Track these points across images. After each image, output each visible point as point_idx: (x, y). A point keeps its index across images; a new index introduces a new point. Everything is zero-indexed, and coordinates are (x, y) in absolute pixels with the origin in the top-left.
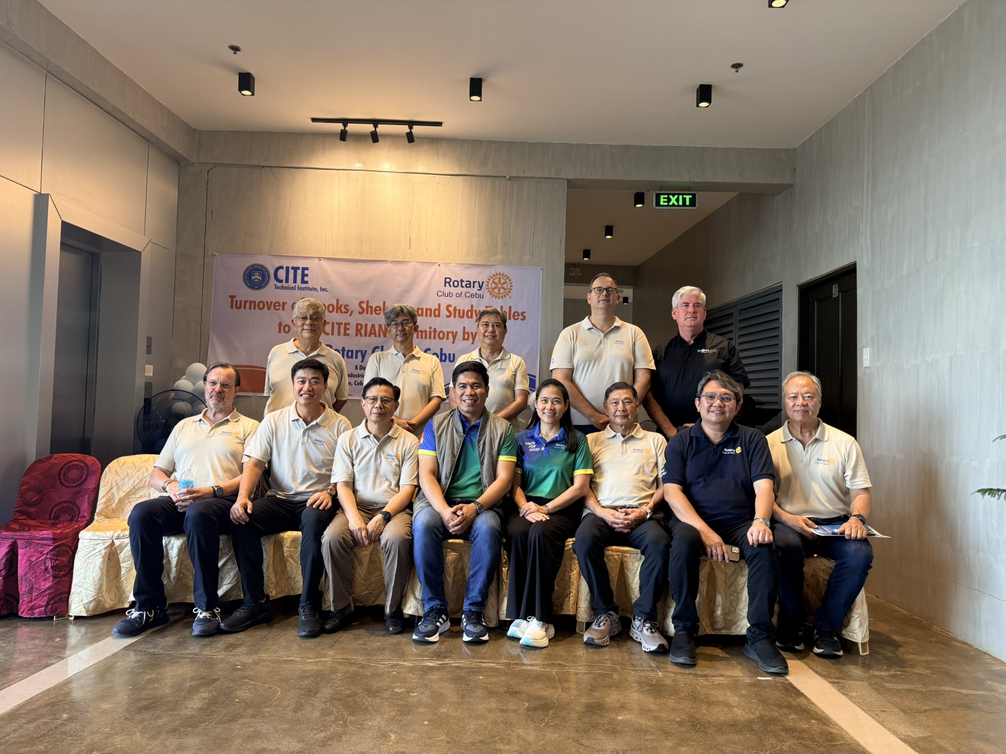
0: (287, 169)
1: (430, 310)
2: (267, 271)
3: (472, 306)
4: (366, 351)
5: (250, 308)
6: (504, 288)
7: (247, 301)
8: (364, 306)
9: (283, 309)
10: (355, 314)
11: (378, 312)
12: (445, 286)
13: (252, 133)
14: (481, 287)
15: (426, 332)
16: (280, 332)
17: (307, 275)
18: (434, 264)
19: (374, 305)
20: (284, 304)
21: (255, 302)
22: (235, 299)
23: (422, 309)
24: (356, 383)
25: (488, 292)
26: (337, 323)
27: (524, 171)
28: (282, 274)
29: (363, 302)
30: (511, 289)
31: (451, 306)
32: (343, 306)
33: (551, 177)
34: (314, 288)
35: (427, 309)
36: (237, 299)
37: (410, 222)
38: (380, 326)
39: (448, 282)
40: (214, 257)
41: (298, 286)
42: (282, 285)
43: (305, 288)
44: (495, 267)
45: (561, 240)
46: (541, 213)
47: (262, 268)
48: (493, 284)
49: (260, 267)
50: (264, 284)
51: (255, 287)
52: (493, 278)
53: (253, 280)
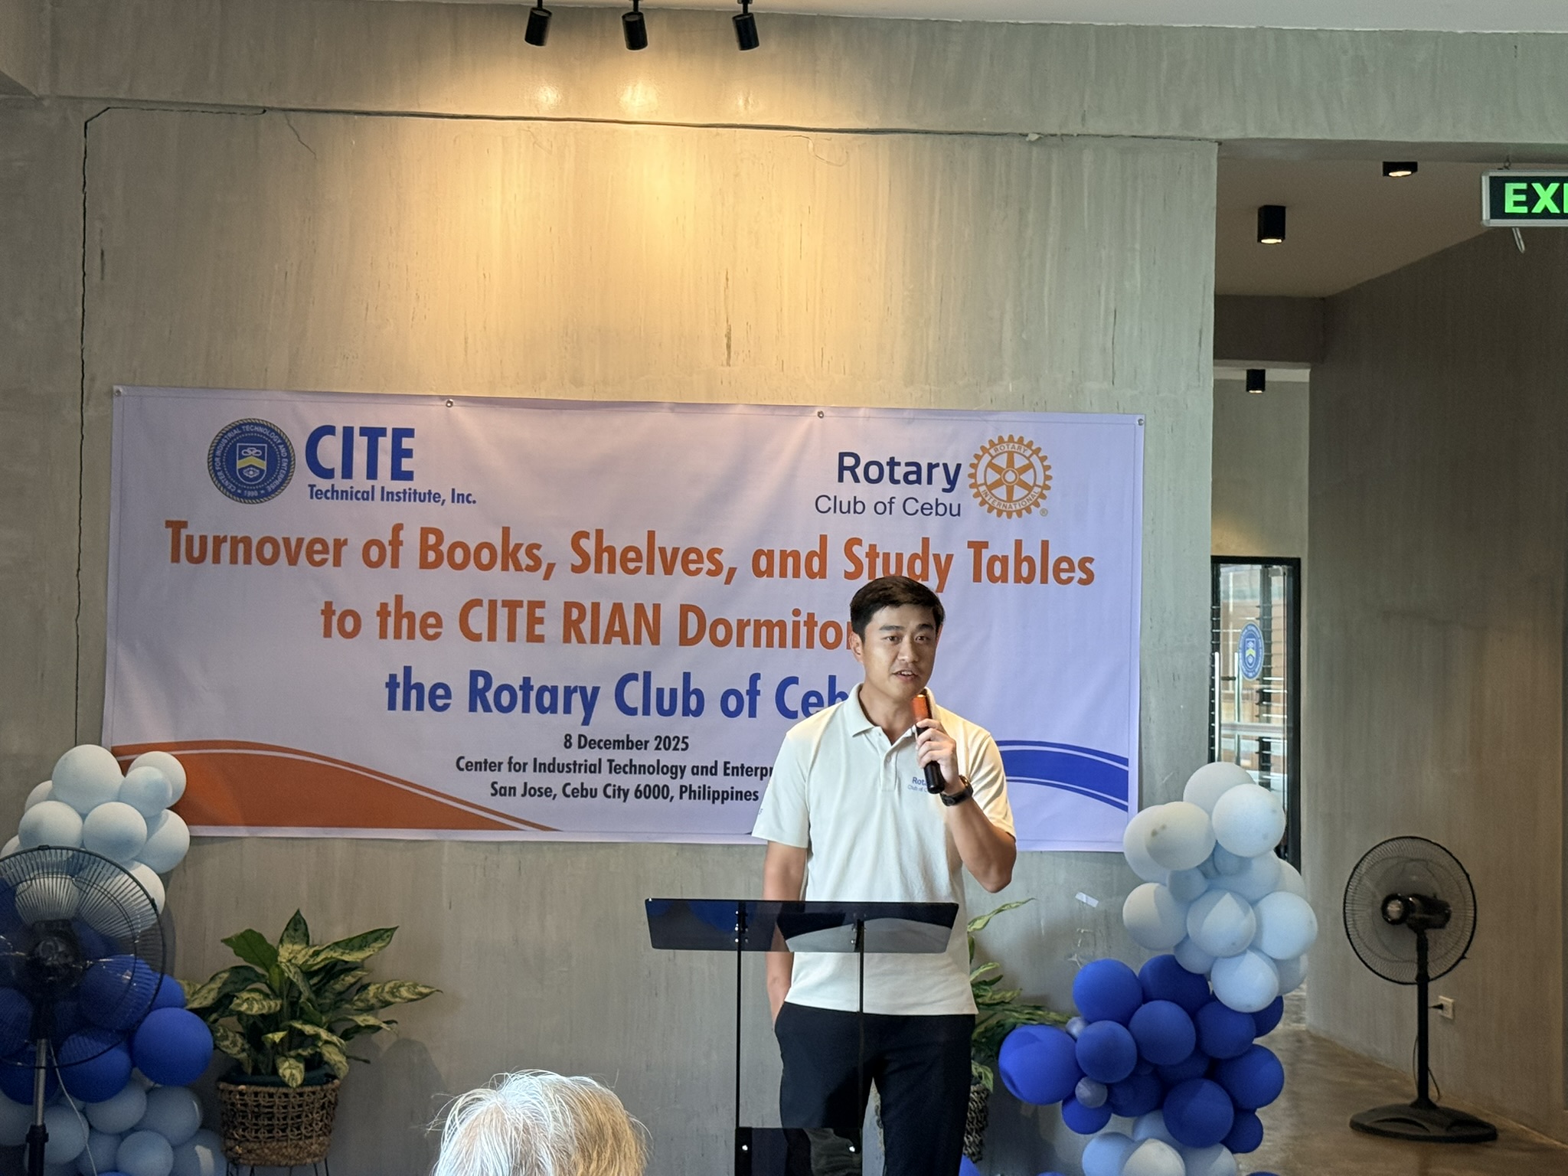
0: (340, 117)
1: (796, 555)
2: (284, 443)
3: (926, 542)
4: (596, 690)
5: (234, 560)
6: (1024, 485)
7: (225, 539)
8: (589, 545)
9: (337, 563)
10: (562, 572)
11: (631, 566)
12: (841, 479)
14: (952, 482)
15: (782, 624)
16: (327, 633)
17: (409, 453)
18: (804, 409)
19: (618, 542)
20: (339, 544)
21: (247, 541)
22: (184, 533)
23: (770, 555)
24: (569, 790)
25: (977, 495)
26: (505, 603)
27: (1083, 119)
28: (330, 451)
29: (585, 535)
30: (1048, 488)
31: (858, 542)
32: (523, 550)
33: (1168, 134)
34: (433, 492)
35: (783, 553)
36: (190, 533)
37: (727, 279)
38: (639, 609)
39: (847, 468)
40: (115, 400)
41: (383, 488)
42: (333, 486)
43: (405, 492)
44: (995, 417)
45: (1201, 332)
46: (1137, 246)
47: (267, 433)
48: (989, 470)
49: (261, 430)
50: (277, 483)
51: (250, 494)
52: (992, 451)
53: (241, 470)
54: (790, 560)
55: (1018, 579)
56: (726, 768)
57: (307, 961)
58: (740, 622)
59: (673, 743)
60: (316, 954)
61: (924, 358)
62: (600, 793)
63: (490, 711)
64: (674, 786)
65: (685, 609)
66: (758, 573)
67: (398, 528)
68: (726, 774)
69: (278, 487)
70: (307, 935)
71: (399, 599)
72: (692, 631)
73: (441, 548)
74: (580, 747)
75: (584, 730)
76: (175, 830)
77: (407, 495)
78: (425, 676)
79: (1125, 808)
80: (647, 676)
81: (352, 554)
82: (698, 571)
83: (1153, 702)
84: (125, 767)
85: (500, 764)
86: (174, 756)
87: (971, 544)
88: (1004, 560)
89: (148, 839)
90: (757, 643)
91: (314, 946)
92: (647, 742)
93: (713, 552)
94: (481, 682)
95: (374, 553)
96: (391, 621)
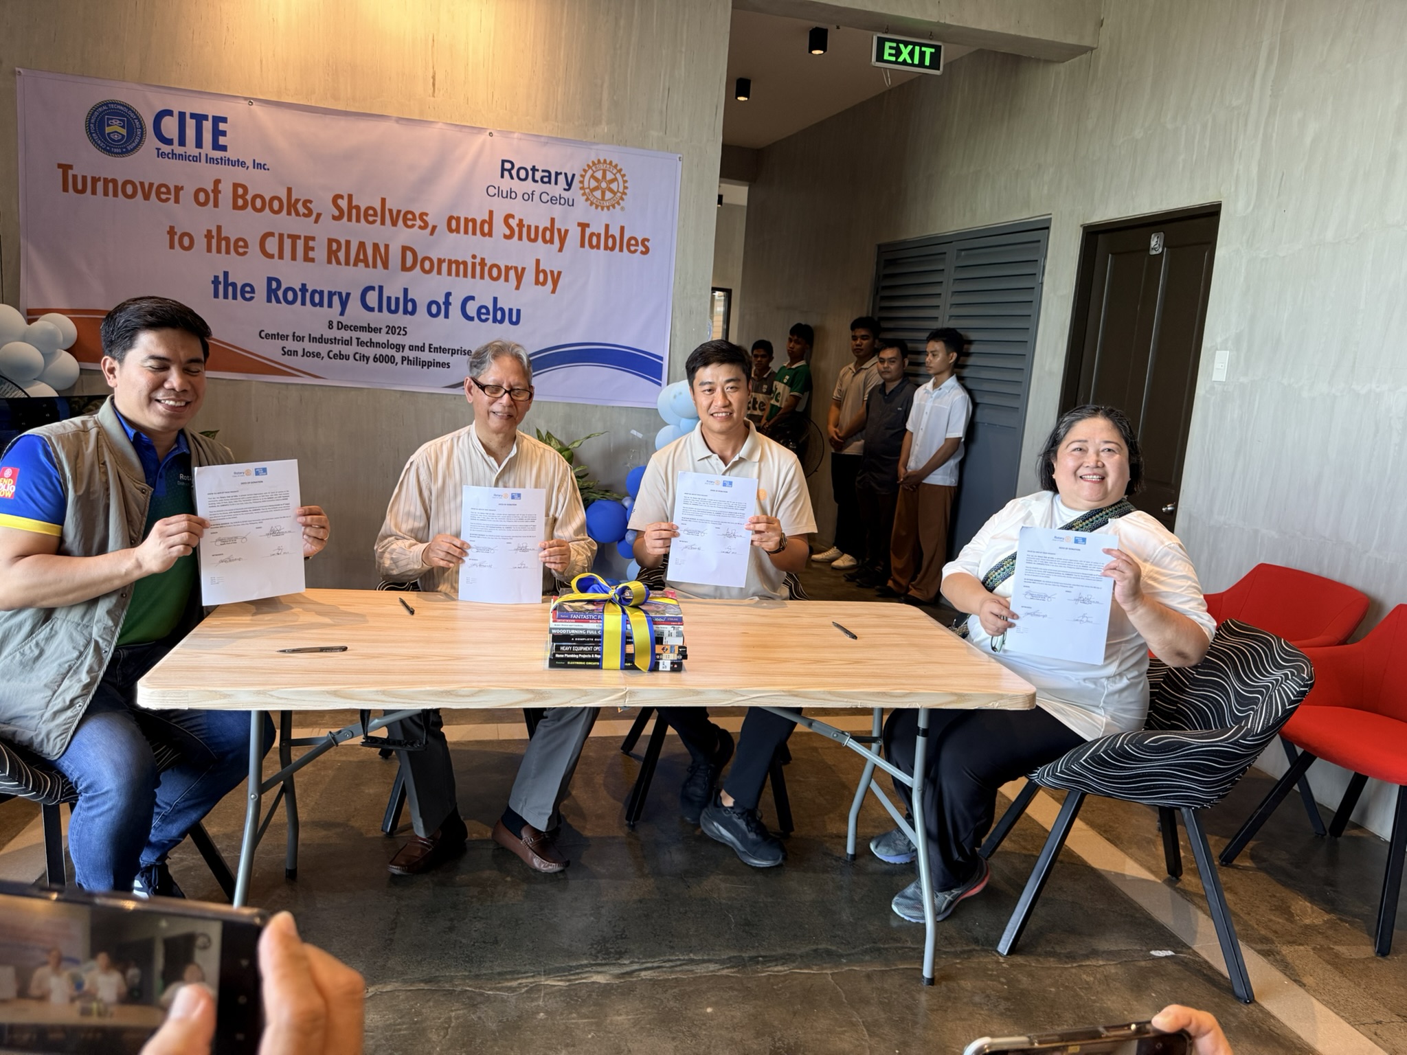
1: (474, 221)
2: (137, 118)
3: (553, 220)
4: (348, 295)
5: (106, 194)
6: (611, 191)
8: (343, 204)
9: (177, 201)
10: (326, 219)
11: (371, 219)
12: (502, 176)
14: (569, 185)
15: (465, 263)
16: (172, 246)
17: (224, 133)
18: (481, 130)
19: (362, 202)
20: (178, 189)
21: (114, 181)
22: (71, 172)
23: (458, 219)
24: (331, 355)
25: (583, 195)
26: (289, 236)
28: (170, 127)
29: (341, 197)
30: (625, 194)
31: (513, 217)
32: (301, 203)
34: (241, 160)
35: (466, 220)
36: (74, 173)
38: (376, 246)
39: (507, 170)
40: (17, 76)
41: (207, 155)
42: (172, 150)
43: (221, 159)
44: (596, 148)
46: (684, 50)
47: (126, 110)
48: (592, 180)
49: (122, 108)
50: (134, 144)
51: (115, 150)
52: (594, 168)
53: (109, 134)
55: (606, 248)
56: (430, 348)
58: (439, 259)
59: (397, 331)
61: (555, 105)
62: (351, 357)
63: (280, 303)
64: (398, 356)
65: (405, 249)
66: (451, 230)
67: (217, 182)
68: (430, 351)
69: (135, 148)
71: (219, 228)
72: (409, 262)
73: (247, 197)
74: (338, 329)
75: (341, 319)
76: (68, 363)
77: (224, 161)
78: (238, 278)
79: (660, 385)
80: (381, 288)
81: (187, 196)
82: (413, 226)
83: (678, 326)
84: (30, 322)
85: (287, 336)
86: (70, 317)
87: (579, 224)
88: (599, 236)
89: (45, 367)
90: (449, 273)
92: (381, 329)
93: (422, 215)
94: (274, 285)
95: (202, 197)
96: (214, 242)
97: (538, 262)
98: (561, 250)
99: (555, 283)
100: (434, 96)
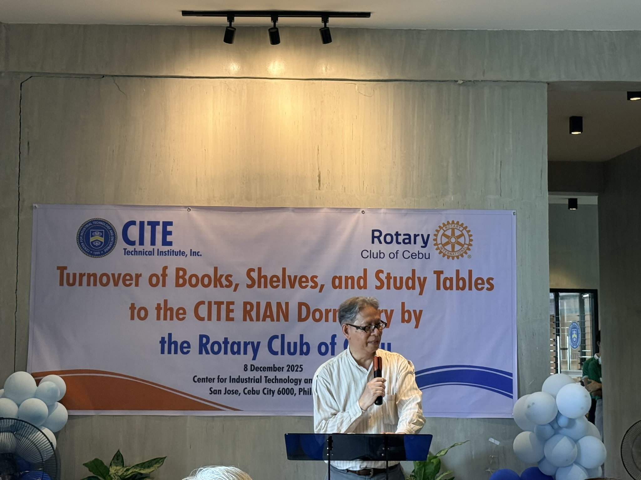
0: (139, 78)
1: (352, 278)
2: (112, 229)
3: (414, 271)
4: (259, 343)
5: (89, 284)
6: (459, 244)
7: (84, 275)
8: (255, 275)
9: (137, 285)
10: (242, 288)
11: (275, 284)
12: (373, 242)
13: (85, 27)
14: (426, 243)
16: (132, 318)
17: (170, 233)
18: (355, 210)
19: (268, 272)
20: (138, 276)
21: (95, 275)
22: (65, 272)
23: (340, 278)
24: (246, 391)
25: (437, 249)
26: (216, 303)
27: (484, 73)
28: (134, 232)
29: (253, 270)
30: (471, 245)
31: (382, 272)
32: (224, 277)
33: (523, 80)
34: (182, 251)
35: (347, 279)
36: (68, 272)
37: (318, 150)
38: (279, 304)
39: (376, 237)
40: (34, 210)
41: (158, 250)
42: (135, 249)
43: (168, 251)
44: (445, 212)
45: (542, 171)
46: (511, 132)
47: (104, 224)
48: (443, 237)
49: (101, 223)
50: (109, 248)
51: (96, 253)
52: (444, 228)
53: (92, 242)
54: (350, 281)
55: (458, 288)
57: (123, 473)
58: (326, 310)
59: (296, 368)
60: (128, 470)
61: (412, 185)
62: (261, 392)
63: (209, 354)
64: (296, 388)
65: (300, 305)
66: (335, 287)
67: (165, 268)
69: (109, 250)
70: (123, 462)
71: (166, 302)
72: (304, 315)
73: (185, 277)
74: (251, 370)
75: (253, 362)
76: (61, 411)
77: (169, 253)
78: (178, 338)
79: (511, 397)
80: (283, 336)
81: (143, 281)
82: (307, 286)
83: (524, 346)
84: (38, 382)
85: (214, 379)
86: (61, 377)
87: (435, 272)
88: (451, 279)
89: (48, 416)
90: (334, 320)
91: (126, 467)
92: (283, 368)
93: (313, 277)
94: (204, 340)
95: (154, 280)
96: (162, 312)
97: (403, 304)
98: (421, 293)
99: (418, 320)
100: (319, 189)
